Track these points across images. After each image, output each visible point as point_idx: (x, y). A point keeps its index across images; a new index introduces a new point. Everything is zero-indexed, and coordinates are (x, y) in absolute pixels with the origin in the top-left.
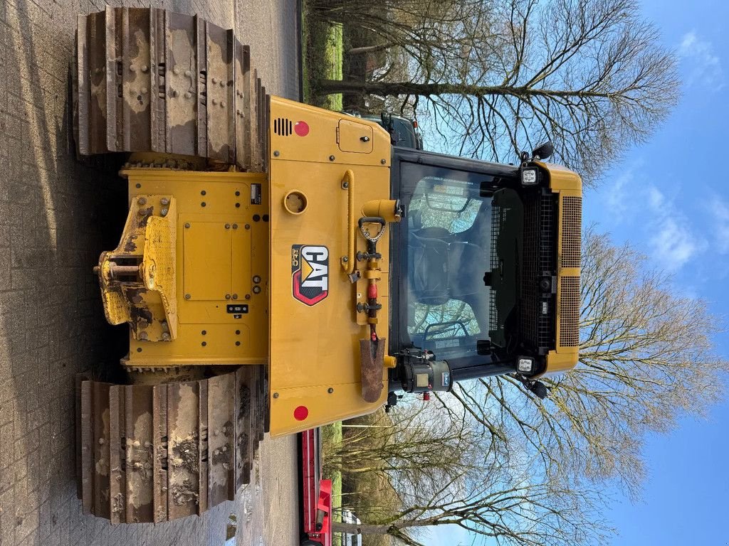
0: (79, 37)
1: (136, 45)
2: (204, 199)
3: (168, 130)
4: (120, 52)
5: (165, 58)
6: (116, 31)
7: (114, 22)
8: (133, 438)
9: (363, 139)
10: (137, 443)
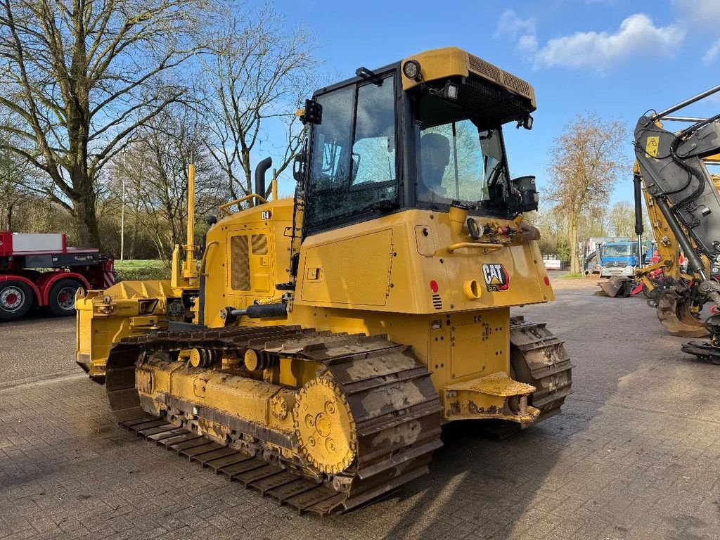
0: (358, 504)
1: (382, 443)
2: (440, 366)
3: (428, 399)
4: (386, 456)
5: (387, 414)
6: (373, 464)
7: (371, 467)
8: (548, 388)
9: (426, 234)
10: (551, 385)
